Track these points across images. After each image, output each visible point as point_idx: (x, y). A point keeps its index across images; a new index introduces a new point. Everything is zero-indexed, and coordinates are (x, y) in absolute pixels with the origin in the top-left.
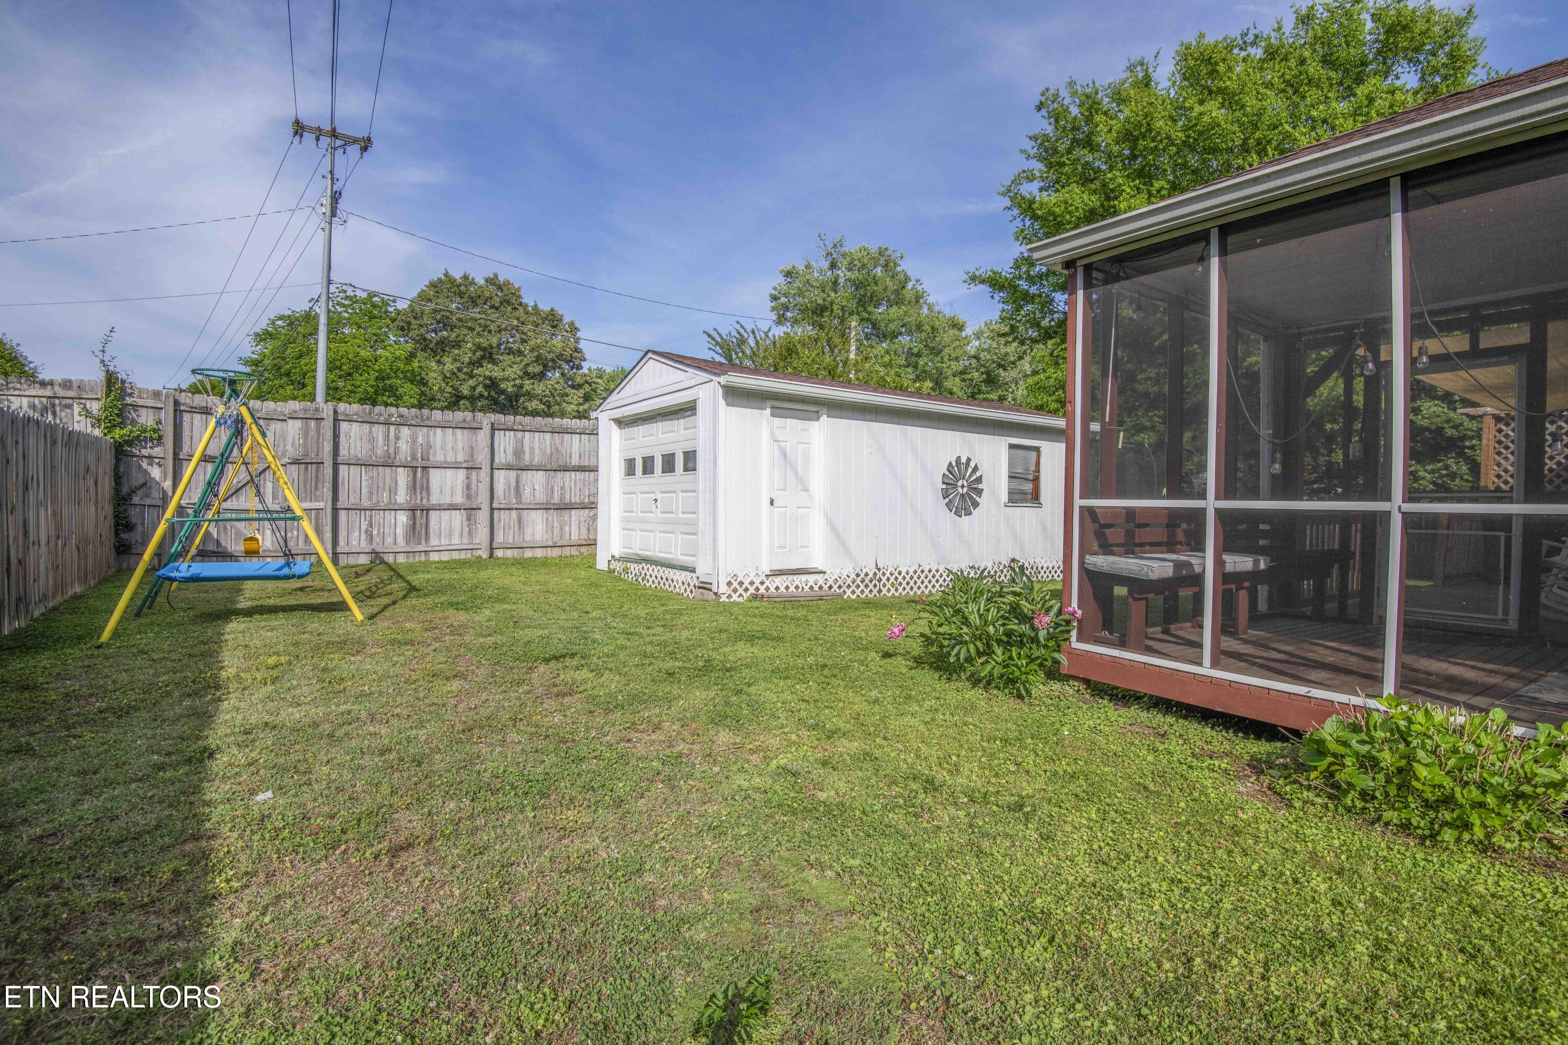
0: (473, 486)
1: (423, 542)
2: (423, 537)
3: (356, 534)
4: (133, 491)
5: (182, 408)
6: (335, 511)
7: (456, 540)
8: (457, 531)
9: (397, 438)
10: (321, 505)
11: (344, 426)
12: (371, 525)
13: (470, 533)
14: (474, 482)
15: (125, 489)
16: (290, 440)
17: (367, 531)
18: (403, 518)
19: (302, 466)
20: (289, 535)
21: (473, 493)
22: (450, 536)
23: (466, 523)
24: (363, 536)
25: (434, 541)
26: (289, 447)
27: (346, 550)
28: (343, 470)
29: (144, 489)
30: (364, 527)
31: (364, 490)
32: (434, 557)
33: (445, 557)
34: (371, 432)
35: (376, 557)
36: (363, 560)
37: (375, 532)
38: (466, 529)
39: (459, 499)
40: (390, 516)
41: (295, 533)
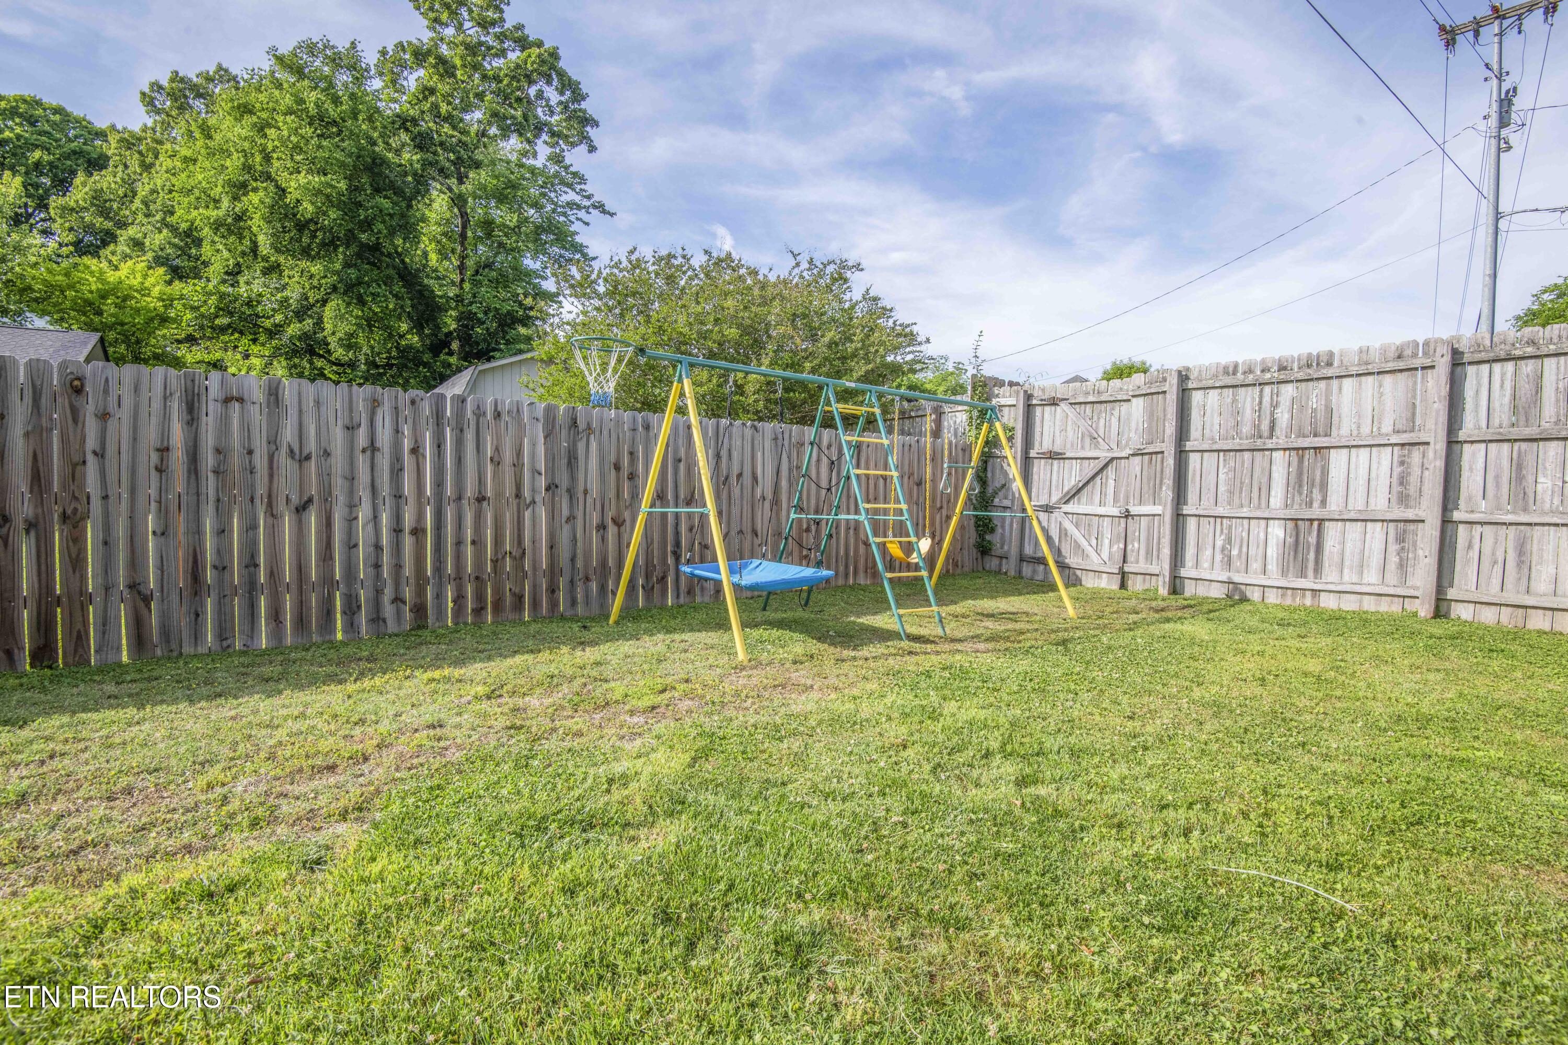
0: (1414, 479)
1: (1310, 573)
2: (1311, 565)
3: (1208, 552)
4: (995, 493)
5: (1034, 402)
6: (1179, 519)
7: (1371, 577)
8: (1375, 560)
9: (1275, 406)
10: (1158, 509)
11: (1197, 398)
12: (1229, 540)
13: (1402, 565)
14: (1416, 471)
15: (990, 490)
16: (1133, 425)
17: (1223, 549)
18: (1277, 531)
19: (1146, 458)
20: (1129, 547)
21: (1412, 490)
22: (1361, 567)
23: (1393, 548)
24: (1218, 557)
25: (1330, 576)
26: (1132, 435)
27: (1193, 574)
28: (1194, 460)
29: (1004, 490)
30: (1219, 543)
31: (1222, 488)
32: (1329, 602)
33: (1349, 604)
34: (1234, 401)
35: (1236, 589)
36: (1217, 592)
37: (1235, 552)
38: (1393, 559)
39: (1380, 503)
40: (1258, 528)
41: (1136, 545)
